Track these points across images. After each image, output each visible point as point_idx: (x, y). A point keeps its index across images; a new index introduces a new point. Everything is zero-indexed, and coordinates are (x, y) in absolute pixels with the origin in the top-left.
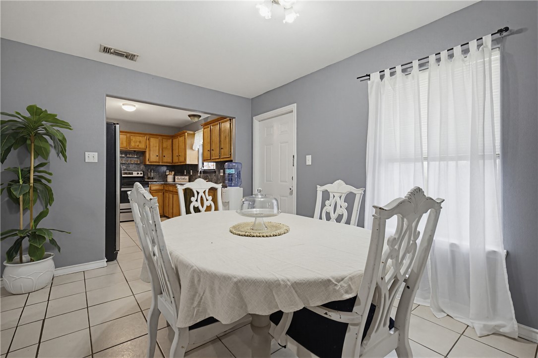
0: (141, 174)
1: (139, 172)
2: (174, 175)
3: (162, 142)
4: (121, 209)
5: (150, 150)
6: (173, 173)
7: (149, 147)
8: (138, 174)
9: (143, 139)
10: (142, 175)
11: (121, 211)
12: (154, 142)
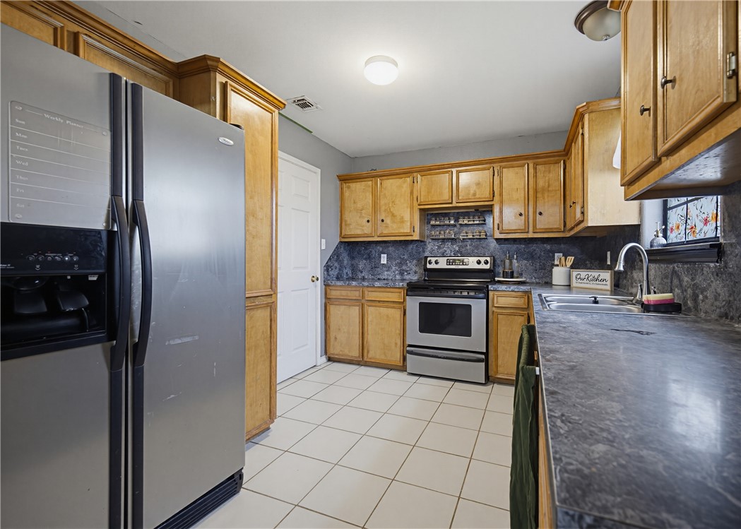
0: (486, 262)
1: (483, 259)
2: (572, 267)
3: (535, 176)
4: (410, 346)
5: (501, 202)
6: (571, 259)
7: (501, 194)
8: (479, 262)
9: (482, 176)
10: (488, 267)
11: (408, 348)
12: (514, 179)
